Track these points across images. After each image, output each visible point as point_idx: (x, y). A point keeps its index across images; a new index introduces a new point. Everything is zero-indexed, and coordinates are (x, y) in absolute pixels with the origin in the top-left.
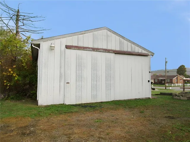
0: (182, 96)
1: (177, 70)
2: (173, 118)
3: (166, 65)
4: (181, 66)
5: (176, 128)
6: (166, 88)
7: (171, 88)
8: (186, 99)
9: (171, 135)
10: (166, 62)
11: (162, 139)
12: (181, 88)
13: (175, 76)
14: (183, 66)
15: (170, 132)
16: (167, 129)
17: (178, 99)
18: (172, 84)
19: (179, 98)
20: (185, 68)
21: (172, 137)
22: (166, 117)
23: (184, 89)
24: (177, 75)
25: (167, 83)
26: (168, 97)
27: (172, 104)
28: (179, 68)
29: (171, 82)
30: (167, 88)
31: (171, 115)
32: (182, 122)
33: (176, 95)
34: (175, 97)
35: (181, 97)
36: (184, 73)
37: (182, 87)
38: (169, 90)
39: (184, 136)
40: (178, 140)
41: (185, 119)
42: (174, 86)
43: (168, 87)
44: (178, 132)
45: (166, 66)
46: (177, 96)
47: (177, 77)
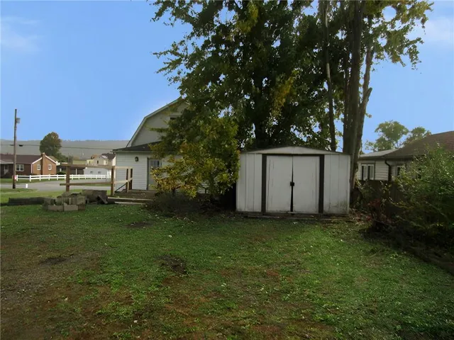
0: (68, 204)
1: (42, 142)
2: (60, 260)
3: (15, 127)
4: (49, 135)
5: (75, 283)
6: (14, 187)
7: (27, 185)
8: (76, 208)
9: (70, 306)
10: (16, 121)
11: (51, 327)
12: (61, 185)
13: (37, 157)
14: (54, 134)
15: (66, 299)
16: (57, 295)
17: (58, 211)
18: (31, 176)
19: (60, 208)
20: (59, 141)
21: (74, 311)
22: (42, 262)
23: (68, 186)
24: (42, 155)
25: (18, 173)
26: (31, 207)
27: (46, 226)
28: (46, 138)
29: (27, 171)
30: (17, 186)
31: (55, 255)
32: (85, 265)
33: (53, 202)
34: (50, 207)
35: (65, 204)
36: (57, 150)
37: (65, 182)
38: (24, 190)
39: (98, 296)
40: (90, 312)
41: (89, 254)
42: (33, 181)
43: (19, 182)
44: (82, 292)
45: (15, 130)
46: (55, 203)
47: (42, 160)
